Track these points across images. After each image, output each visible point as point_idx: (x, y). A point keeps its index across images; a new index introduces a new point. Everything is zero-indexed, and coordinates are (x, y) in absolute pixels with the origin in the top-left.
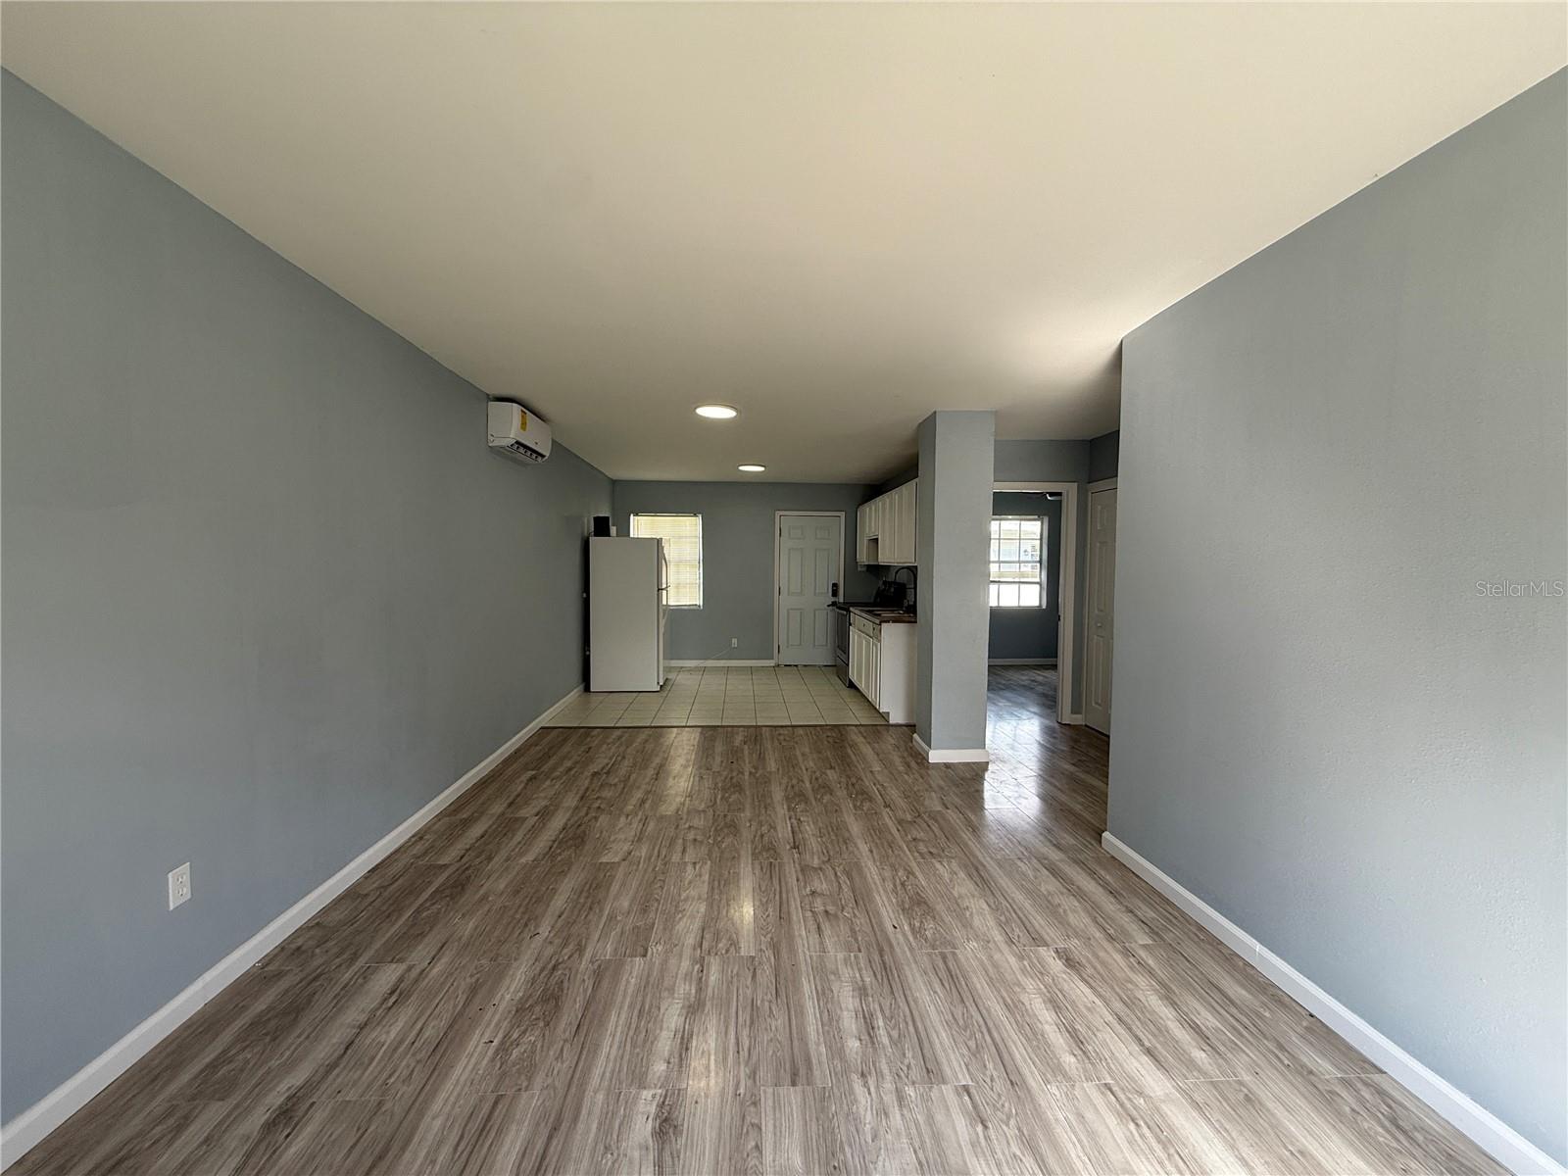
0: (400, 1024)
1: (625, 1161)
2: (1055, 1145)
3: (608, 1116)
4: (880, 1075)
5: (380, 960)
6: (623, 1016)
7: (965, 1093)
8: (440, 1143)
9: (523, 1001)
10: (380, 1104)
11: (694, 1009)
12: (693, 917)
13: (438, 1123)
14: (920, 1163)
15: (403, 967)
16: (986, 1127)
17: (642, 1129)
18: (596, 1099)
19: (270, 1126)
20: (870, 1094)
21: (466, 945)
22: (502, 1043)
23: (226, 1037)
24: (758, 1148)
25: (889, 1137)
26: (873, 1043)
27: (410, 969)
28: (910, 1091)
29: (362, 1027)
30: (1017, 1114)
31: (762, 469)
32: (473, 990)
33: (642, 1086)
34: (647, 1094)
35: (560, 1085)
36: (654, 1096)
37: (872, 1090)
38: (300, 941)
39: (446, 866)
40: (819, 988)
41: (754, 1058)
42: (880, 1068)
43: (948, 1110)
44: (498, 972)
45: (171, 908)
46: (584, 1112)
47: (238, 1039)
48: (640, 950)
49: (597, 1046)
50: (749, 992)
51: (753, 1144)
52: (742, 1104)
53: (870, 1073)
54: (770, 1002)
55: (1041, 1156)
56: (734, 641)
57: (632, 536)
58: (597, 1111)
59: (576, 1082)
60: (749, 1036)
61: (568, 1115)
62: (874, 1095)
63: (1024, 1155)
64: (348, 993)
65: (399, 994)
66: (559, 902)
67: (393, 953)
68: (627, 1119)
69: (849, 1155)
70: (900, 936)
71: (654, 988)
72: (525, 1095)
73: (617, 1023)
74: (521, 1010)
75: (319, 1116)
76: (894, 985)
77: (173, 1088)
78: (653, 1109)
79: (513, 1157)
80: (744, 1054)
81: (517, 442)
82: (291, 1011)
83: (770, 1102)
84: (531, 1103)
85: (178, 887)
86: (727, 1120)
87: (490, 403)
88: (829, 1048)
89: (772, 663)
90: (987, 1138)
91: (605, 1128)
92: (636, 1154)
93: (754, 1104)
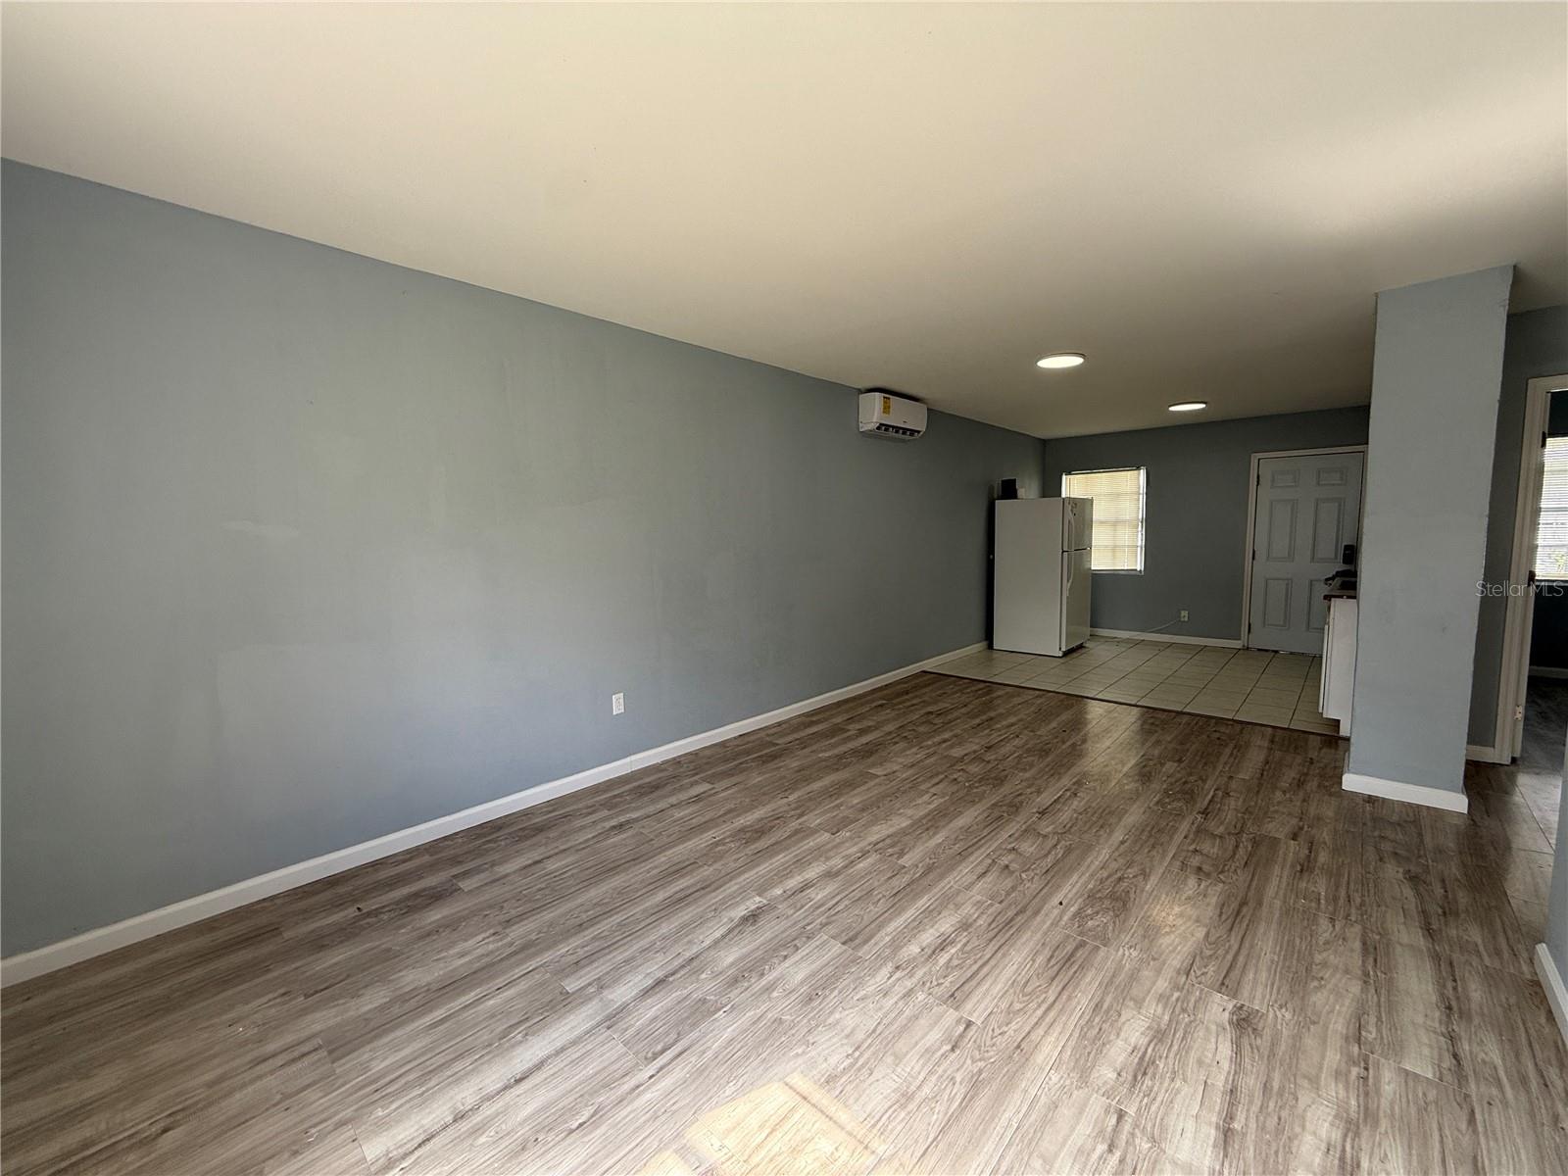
0: (686, 812)
1: (717, 919)
2: (998, 1100)
3: (732, 896)
4: (911, 975)
5: (704, 780)
6: (787, 858)
7: (964, 1026)
8: (656, 867)
9: (746, 827)
10: (652, 840)
11: (830, 875)
12: (891, 826)
13: (663, 859)
14: (874, 1031)
15: (711, 786)
16: (953, 1050)
17: (740, 911)
18: (732, 887)
19: (614, 827)
20: (889, 978)
21: (746, 789)
22: (719, 841)
23: (627, 787)
24: (785, 957)
25: (871, 1006)
26: (930, 957)
27: (713, 788)
28: (921, 996)
29: (672, 806)
30: (993, 1063)
31: (1203, 406)
32: (730, 811)
33: (759, 895)
34: (758, 899)
35: (723, 873)
36: (760, 902)
37: (893, 979)
38: (682, 759)
39: (777, 744)
40: (932, 907)
41: (834, 918)
42: (915, 973)
43: (936, 1023)
44: (751, 808)
45: (614, 713)
46: (722, 889)
47: (631, 790)
48: (835, 830)
49: (758, 865)
50: (876, 884)
51: (785, 953)
52: (802, 933)
53: (903, 970)
54: (884, 896)
55: (976, 1094)
56: (1184, 614)
57: (1063, 496)
58: (728, 891)
59: (731, 876)
60: (846, 906)
61: (713, 887)
62: (890, 981)
63: (961, 1084)
64: (682, 789)
65: (698, 798)
66: (817, 786)
67: (710, 780)
68: (737, 904)
69: (833, 996)
70: (1056, 912)
71: (820, 853)
72: (706, 867)
73: (780, 859)
74: (742, 830)
75: (630, 833)
76: (998, 938)
77: (598, 799)
78: (753, 907)
79: (678, 888)
80: (832, 912)
81: (881, 424)
82: (655, 787)
83: (818, 943)
84: (707, 872)
85: (618, 705)
86: (784, 935)
87: (861, 396)
88: (893, 940)
89: (1237, 644)
90: (944, 1056)
91: (723, 902)
92: (726, 920)
93: (808, 938)
